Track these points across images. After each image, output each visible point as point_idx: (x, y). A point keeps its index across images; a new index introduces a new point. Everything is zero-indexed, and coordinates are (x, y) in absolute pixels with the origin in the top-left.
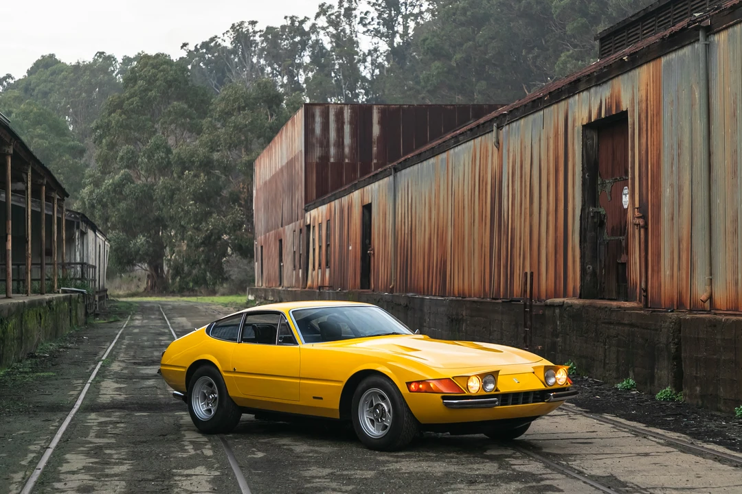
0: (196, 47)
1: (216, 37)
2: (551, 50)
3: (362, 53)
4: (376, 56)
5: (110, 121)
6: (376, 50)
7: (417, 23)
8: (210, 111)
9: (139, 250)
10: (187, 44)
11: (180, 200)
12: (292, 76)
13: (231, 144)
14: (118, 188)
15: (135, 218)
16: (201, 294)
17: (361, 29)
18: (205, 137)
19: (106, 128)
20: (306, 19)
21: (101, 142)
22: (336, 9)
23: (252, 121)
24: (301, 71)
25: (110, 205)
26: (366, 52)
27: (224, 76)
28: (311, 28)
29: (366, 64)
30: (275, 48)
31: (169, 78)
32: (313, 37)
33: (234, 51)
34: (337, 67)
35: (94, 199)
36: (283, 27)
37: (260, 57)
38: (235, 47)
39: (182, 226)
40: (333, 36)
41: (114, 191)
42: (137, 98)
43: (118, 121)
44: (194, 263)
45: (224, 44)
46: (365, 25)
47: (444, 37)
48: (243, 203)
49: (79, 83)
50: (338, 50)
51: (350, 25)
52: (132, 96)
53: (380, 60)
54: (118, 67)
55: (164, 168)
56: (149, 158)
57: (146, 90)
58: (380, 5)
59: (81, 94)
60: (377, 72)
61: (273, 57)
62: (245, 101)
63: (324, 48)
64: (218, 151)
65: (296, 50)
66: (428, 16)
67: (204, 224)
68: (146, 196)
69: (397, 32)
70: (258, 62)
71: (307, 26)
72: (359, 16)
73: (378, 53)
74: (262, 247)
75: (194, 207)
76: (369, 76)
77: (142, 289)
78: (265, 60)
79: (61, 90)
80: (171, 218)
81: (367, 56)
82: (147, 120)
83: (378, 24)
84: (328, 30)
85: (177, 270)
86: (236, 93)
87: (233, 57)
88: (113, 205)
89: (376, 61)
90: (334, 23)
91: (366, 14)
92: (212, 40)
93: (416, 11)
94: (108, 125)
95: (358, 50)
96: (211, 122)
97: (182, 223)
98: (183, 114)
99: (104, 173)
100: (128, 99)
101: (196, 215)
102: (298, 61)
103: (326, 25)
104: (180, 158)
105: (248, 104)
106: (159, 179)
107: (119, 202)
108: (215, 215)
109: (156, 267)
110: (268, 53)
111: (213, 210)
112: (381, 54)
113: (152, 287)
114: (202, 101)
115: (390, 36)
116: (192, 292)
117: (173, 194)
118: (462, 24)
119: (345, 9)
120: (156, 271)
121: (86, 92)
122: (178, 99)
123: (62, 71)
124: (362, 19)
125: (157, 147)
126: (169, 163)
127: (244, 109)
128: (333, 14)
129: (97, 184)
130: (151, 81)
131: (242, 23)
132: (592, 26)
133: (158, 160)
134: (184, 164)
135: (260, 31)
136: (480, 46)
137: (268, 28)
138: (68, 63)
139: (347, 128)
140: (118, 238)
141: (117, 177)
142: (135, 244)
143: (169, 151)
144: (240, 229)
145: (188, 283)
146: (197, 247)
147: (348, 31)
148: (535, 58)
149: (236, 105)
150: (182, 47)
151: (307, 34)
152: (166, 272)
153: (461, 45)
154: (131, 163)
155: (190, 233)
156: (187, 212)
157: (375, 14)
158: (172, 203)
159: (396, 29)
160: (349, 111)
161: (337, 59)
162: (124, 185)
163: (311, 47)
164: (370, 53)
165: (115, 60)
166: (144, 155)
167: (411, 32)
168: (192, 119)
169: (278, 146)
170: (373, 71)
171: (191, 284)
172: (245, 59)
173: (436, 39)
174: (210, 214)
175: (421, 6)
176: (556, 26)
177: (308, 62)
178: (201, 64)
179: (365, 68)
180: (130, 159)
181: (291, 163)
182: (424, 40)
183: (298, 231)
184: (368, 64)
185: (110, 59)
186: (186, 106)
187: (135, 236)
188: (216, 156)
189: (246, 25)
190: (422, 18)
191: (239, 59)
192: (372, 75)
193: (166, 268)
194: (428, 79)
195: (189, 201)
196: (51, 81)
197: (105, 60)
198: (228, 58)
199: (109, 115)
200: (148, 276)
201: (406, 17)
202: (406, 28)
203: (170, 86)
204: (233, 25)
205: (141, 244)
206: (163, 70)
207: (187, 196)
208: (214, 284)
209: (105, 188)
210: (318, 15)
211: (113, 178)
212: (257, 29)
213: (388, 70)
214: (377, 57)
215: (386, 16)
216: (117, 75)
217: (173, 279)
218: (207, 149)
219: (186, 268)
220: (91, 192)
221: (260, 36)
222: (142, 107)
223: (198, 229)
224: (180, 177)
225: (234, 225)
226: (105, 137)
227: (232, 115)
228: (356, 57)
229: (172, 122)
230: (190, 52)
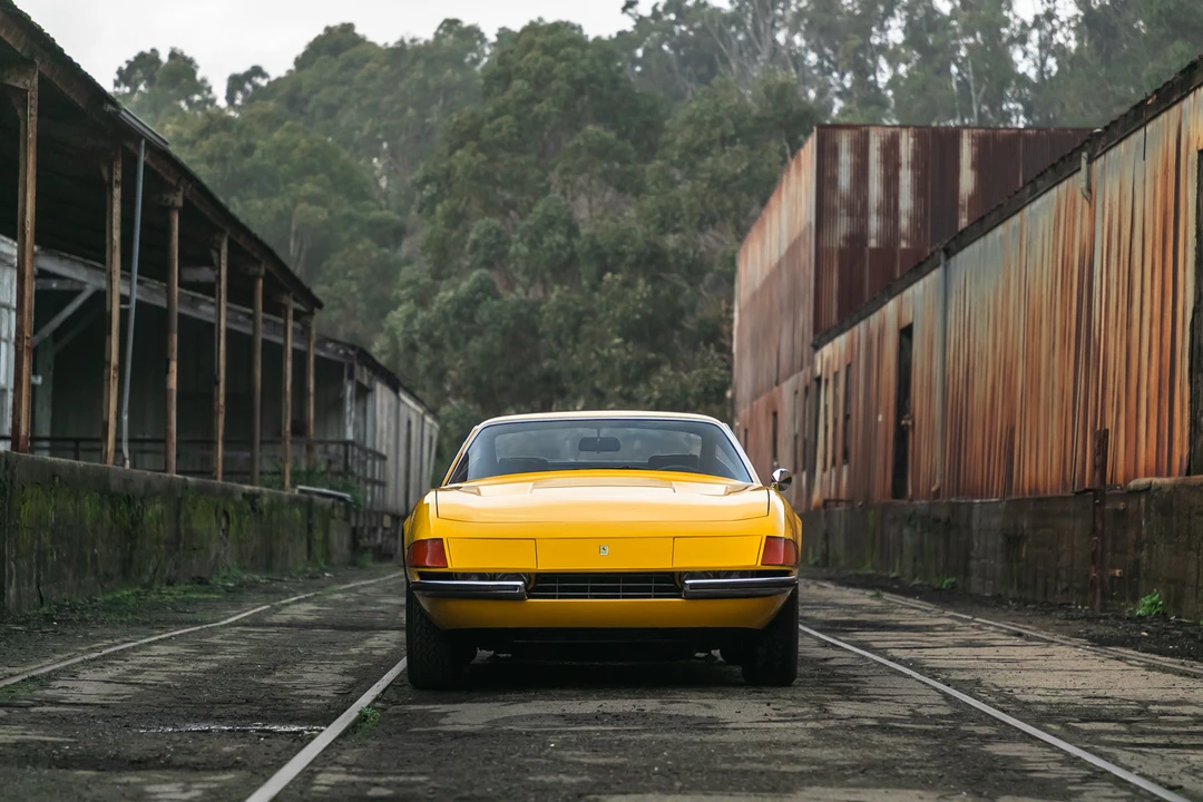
0: (654, 8)
3: (1018, 22)
4: (1049, 28)
5: (452, 167)
6: (1050, 15)
8: (662, 145)
11: (593, 335)
12: (863, 71)
13: (703, 217)
14: (465, 309)
15: (500, 373)
18: (649, 203)
19: (445, 179)
21: (432, 211)
23: (749, 168)
25: (448, 346)
26: (1030, 20)
27: (712, 71)
29: (1028, 46)
30: (826, 10)
31: (579, 75)
33: (735, 19)
34: (963, 53)
35: (416, 332)
37: (793, 31)
38: (738, 9)
41: (458, 315)
42: (510, 118)
43: (468, 167)
49: (402, 86)
50: (965, 15)
52: (499, 113)
53: (1059, 37)
54: (488, 51)
55: (563, 268)
56: (533, 244)
57: (531, 100)
59: (403, 111)
60: (1051, 63)
61: (823, 30)
62: (736, 126)
63: (936, 11)
64: (675, 231)
65: (871, 15)
67: (642, 388)
68: (524, 327)
70: (789, 42)
73: (1055, 22)
74: (746, 431)
75: (622, 351)
76: (1032, 74)
78: (807, 38)
79: (365, 102)
80: (575, 375)
81: (1030, 29)
82: (529, 164)
86: (717, 107)
87: (733, 29)
88: (456, 345)
89: (1050, 39)
94: (448, 174)
95: (1011, 15)
96: (662, 169)
97: (598, 384)
98: (602, 151)
99: (437, 277)
100: (491, 119)
101: (625, 367)
102: (878, 41)
104: (595, 246)
106: (553, 290)
107: (468, 339)
108: (666, 369)
110: (812, 22)
111: (663, 357)
112: (1062, 24)
114: (648, 124)
117: (580, 322)
121: (415, 105)
122: (599, 118)
123: (367, 60)
125: (550, 223)
126: (573, 258)
127: (732, 140)
129: (422, 301)
130: (540, 81)
133: (551, 249)
134: (604, 259)
138: (380, 43)
139: (906, 178)
140: (464, 416)
141: (465, 285)
143: (572, 230)
149: (717, 133)
150: (624, 9)
154: (494, 255)
156: (607, 362)
158: (576, 340)
160: (911, 140)
161: (963, 35)
162: (478, 303)
163: (905, 8)
164: (1037, 23)
165: (481, 37)
166: (522, 239)
168: (624, 162)
169: (775, 215)
170: (1044, 62)
172: (759, 37)
174: (655, 365)
177: (899, 41)
178: (665, 47)
179: (1026, 54)
180: (490, 247)
181: (794, 248)
183: (801, 391)
184: (1032, 47)
185: (473, 34)
186: (611, 135)
188: (671, 241)
191: (747, 35)
192: (1041, 72)
196: (343, 83)
197: (457, 35)
198: (721, 33)
199: (452, 151)
203: (580, 92)
206: (565, 59)
207: (609, 325)
209: (439, 309)
211: (456, 286)
213: (1077, 60)
214: (1054, 31)
218: (652, 228)
220: (410, 317)
222: (519, 136)
224: (594, 288)
225: (706, 390)
226: (441, 201)
227: (708, 153)
228: (1005, 31)
229: (583, 169)
230: (641, 20)
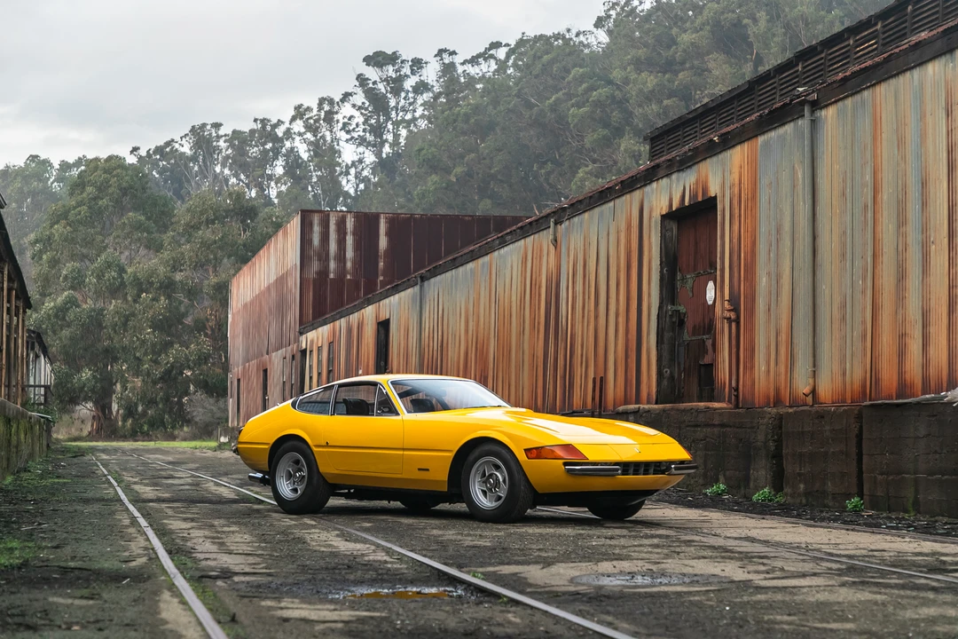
0: (148, 152)
1: (173, 140)
2: (566, 166)
3: (344, 164)
4: (361, 168)
5: (52, 233)
6: (361, 161)
7: (410, 132)
8: (172, 223)
9: (84, 387)
10: (138, 148)
11: (135, 327)
12: (261, 189)
13: (197, 263)
14: (61, 312)
15: (80, 348)
16: (157, 439)
17: (343, 136)
18: (166, 255)
19: (47, 242)
20: (280, 122)
21: (41, 258)
22: (315, 112)
23: (222, 237)
24: (273, 184)
25: (50, 333)
26: (350, 163)
27: (181, 187)
28: (285, 133)
29: (349, 177)
30: (242, 155)
31: (125, 185)
32: (288, 144)
33: (194, 158)
34: (315, 179)
35: (31, 325)
36: (252, 132)
37: (224, 166)
38: (195, 153)
39: (138, 359)
40: (310, 143)
41: (56, 316)
42: (85, 208)
43: (61, 235)
44: (152, 402)
45: (182, 150)
46: (348, 132)
47: (443, 148)
48: (209, 332)
49: (8, 191)
50: (316, 160)
51: (331, 131)
52: (79, 204)
53: (365, 173)
54: (54, 173)
55: (116, 290)
56: (99, 278)
57: (95, 199)
58: (366, 109)
60: (362, 186)
61: (240, 166)
62: (214, 214)
63: (301, 158)
64: (181, 271)
65: (266, 159)
66: (423, 124)
67: (163, 356)
68: (96, 320)
69: (386, 141)
70: (222, 172)
71: (280, 132)
72: (341, 121)
73: (363, 164)
74: (239, 380)
75: (152, 336)
76: (352, 192)
77: (85, 433)
78: (231, 170)
80: (124, 349)
81: (350, 168)
82: (96, 233)
83: (364, 130)
84: (305, 137)
85: (130, 411)
86: (203, 203)
87: (191, 165)
88: (54, 332)
89: (360, 173)
90: (312, 128)
91: (350, 119)
92: (168, 143)
93: (409, 116)
94: (49, 238)
95: (340, 161)
96: (173, 237)
97: (138, 354)
98: (138, 227)
99: (43, 295)
100: (75, 208)
101: (154, 345)
102: (270, 172)
103: (303, 130)
104: (136, 278)
105: (216, 216)
106: (111, 303)
107: (62, 329)
108: (176, 346)
109: (103, 407)
110: (234, 162)
111: (174, 339)
112: (367, 166)
113: (98, 431)
114: (163, 213)
115: (377, 146)
116: (147, 437)
117: (127, 320)
118: (464, 133)
119: (325, 112)
120: (104, 413)
121: (16, 202)
122: (135, 209)
124: (345, 125)
125: (109, 265)
126: (123, 284)
127: (213, 222)
128: (311, 118)
130: (102, 188)
131: (204, 125)
132: (615, 139)
133: (109, 280)
134: (141, 286)
135: (225, 135)
136: (484, 159)
137: (234, 132)
139: (350, 240)
140: (59, 372)
141: (60, 300)
142: (79, 379)
143: (122, 270)
144: (206, 363)
145: (142, 426)
146: (155, 383)
147: (328, 138)
148: (548, 174)
149: (204, 218)
150: (131, 152)
151: (281, 140)
152: (114, 413)
153: (462, 157)
154: (77, 282)
155: (146, 366)
156: (143, 342)
157: (361, 120)
158: (125, 330)
159: (385, 137)
160: (353, 220)
161: (315, 171)
162: (68, 309)
163: (284, 155)
164: (353, 164)
165: (51, 165)
166: (92, 274)
167: (402, 141)
168: (150, 233)
169: (264, 261)
170: (358, 185)
171: (146, 428)
172: (205, 171)
173: (433, 149)
174: (171, 344)
175: (414, 111)
176: (573, 137)
177: (281, 173)
178: (154, 173)
179: (348, 181)
180: (76, 278)
181: (281, 281)
182: (420, 150)
183: (289, 356)
184: (351, 178)
185: (46, 163)
186: (143, 218)
187: (79, 370)
188: (178, 277)
189: (209, 127)
190: (415, 125)
191: (200, 166)
192: (356, 191)
193: (115, 407)
194: (424, 195)
195: (145, 329)
197: (38, 165)
198: (186, 166)
199: (51, 227)
200: (94, 417)
201: (397, 124)
202: (397, 136)
203: (125, 194)
204: (193, 127)
205: (88, 379)
206: (117, 176)
207: (144, 322)
208: (173, 427)
209: (45, 312)
210: (293, 119)
211: (55, 300)
212: (221, 132)
213: (376, 185)
214: (363, 170)
215: (373, 121)
216: (52, 183)
217: (124, 420)
218: (169, 269)
219: (140, 408)
221: (225, 142)
222: (91, 218)
223: (156, 362)
224: (135, 301)
225: (199, 357)
226: (45, 253)
227: (199, 229)
228: (338, 169)
229: (127, 236)
230: (140, 158)
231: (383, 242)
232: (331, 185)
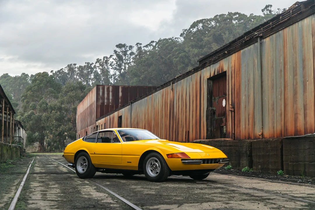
0: (56, 72)
1: (62, 69)
2: (173, 75)
5: (27, 94)
6: (115, 74)
7: (129, 66)
8: (61, 91)
9: (36, 138)
10: (53, 71)
11: (51, 120)
12: (87, 82)
13: (68, 102)
14: (29, 116)
15: (35, 127)
16: (57, 152)
17: (110, 67)
18: (59, 100)
19: (26, 96)
20: (93, 63)
21: (24, 101)
22: (102, 60)
23: (75, 95)
24: (91, 81)
25: (26, 122)
26: (112, 75)
27: (65, 81)
28: (94, 67)
29: (112, 79)
30: (82, 73)
31: (48, 80)
32: (95, 70)
33: (68, 74)
34: (102, 79)
36: (85, 66)
37: (77, 76)
38: (69, 72)
39: (51, 129)
40: (101, 69)
41: (28, 117)
42: (37, 87)
43: (30, 94)
44: (55, 142)
45: (65, 71)
46: (112, 66)
47: (138, 70)
48: (72, 122)
49: (16, 83)
50: (103, 74)
51: (107, 66)
52: (35, 86)
53: (116, 77)
54: (29, 78)
55: (45, 110)
56: (40, 106)
57: (40, 84)
58: (117, 60)
59: (17, 86)
60: (115, 81)
61: (81, 76)
63: (98, 73)
64: (64, 104)
65: (89, 74)
66: (132, 64)
67: (59, 129)
68: (39, 119)
69: (122, 68)
70: (76, 77)
71: (93, 66)
72: (110, 63)
74: (79, 135)
75: (55, 123)
76: (113, 83)
77: (37, 151)
78: (79, 77)
79: (10, 85)
80: (48, 127)
82: (40, 94)
83: (116, 66)
84: (100, 67)
85: (49, 144)
86: (70, 85)
88: (28, 122)
89: (115, 78)
90: (101, 65)
91: (112, 62)
92: (61, 70)
93: (128, 62)
94: (26, 95)
95: (110, 74)
96: (61, 95)
97: (51, 128)
98: (52, 92)
99: (25, 112)
100: (33, 87)
101: (56, 126)
102: (90, 77)
103: (99, 66)
104: (51, 107)
105: (74, 89)
106: (44, 113)
107: (30, 121)
108: (62, 126)
109: (42, 143)
110: (80, 74)
111: (62, 124)
112: (117, 75)
113: (40, 150)
114: (59, 88)
115: (120, 70)
116: (54, 152)
117: (48, 118)
118: (144, 66)
119: (105, 61)
120: (42, 145)
121: (18, 86)
122: (50, 87)
123: (10, 79)
124: (111, 64)
125: (43, 103)
126: (47, 108)
127: (73, 90)
128: (101, 62)
129: (22, 115)
130: (41, 81)
131: (71, 64)
132: (186, 67)
133: (43, 107)
134: (52, 109)
135: (77, 67)
136: (150, 73)
137: (80, 66)
138: (12, 77)
139: (111, 93)
140: (29, 133)
142: (35, 135)
143: (47, 104)
144: (71, 130)
145: (52, 148)
146: (56, 136)
147: (106, 68)
148: (168, 77)
149: (70, 89)
150: (51, 72)
151: (93, 68)
152: (45, 145)
153: (143, 72)
154: (34, 108)
155: (54, 131)
156: (53, 125)
157: (115, 63)
158: (48, 121)
159: (122, 67)
160: (112, 88)
161: (102, 77)
162: (31, 116)
163: (94, 73)
165: (28, 76)
167: (127, 68)
168: (55, 94)
169: (86, 101)
170: (114, 81)
171: (54, 149)
172: (72, 77)
173: (135, 70)
174: (60, 125)
175: (130, 60)
176: (174, 67)
177: (93, 78)
178: (57, 78)
179: (112, 80)
180: (34, 107)
181: (91, 106)
182: (132, 71)
183: (93, 128)
186: (53, 89)
187: (35, 133)
188: (63, 106)
189: (73, 65)
190: (130, 64)
191: (70, 76)
192: (114, 82)
193: (45, 143)
194: (133, 83)
195: (53, 121)
196: (6, 82)
197: (25, 76)
198: (66, 76)
199: (27, 92)
200: (39, 146)
201: (125, 64)
202: (125, 67)
203: (48, 83)
204: (68, 65)
205: (37, 135)
206: (46, 78)
207: (53, 119)
208: (62, 149)
209: (25, 116)
210: (96, 63)
211: (28, 113)
212: (76, 66)
213: (119, 80)
214: (116, 76)
215: (119, 63)
216: (29, 81)
217: (48, 147)
218: (60, 104)
219: (52, 144)
220: (20, 118)
221: (77, 69)
222: (38, 89)
223: (57, 130)
224: (51, 113)
225: (69, 129)
226: (25, 100)
227: (69, 92)
228: (109, 76)
229: (48, 95)
230: (54, 74)
231: (120, 94)
232: (107, 80)
